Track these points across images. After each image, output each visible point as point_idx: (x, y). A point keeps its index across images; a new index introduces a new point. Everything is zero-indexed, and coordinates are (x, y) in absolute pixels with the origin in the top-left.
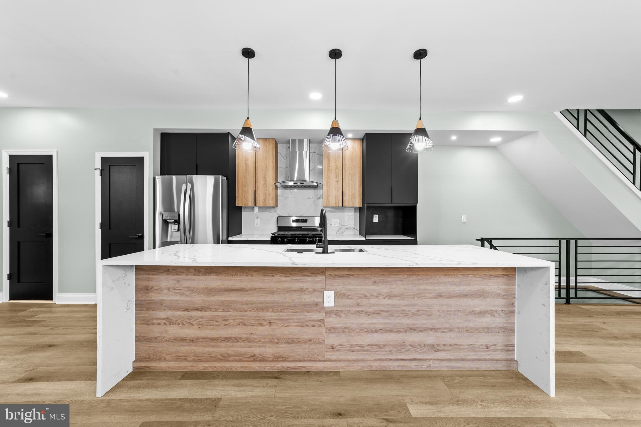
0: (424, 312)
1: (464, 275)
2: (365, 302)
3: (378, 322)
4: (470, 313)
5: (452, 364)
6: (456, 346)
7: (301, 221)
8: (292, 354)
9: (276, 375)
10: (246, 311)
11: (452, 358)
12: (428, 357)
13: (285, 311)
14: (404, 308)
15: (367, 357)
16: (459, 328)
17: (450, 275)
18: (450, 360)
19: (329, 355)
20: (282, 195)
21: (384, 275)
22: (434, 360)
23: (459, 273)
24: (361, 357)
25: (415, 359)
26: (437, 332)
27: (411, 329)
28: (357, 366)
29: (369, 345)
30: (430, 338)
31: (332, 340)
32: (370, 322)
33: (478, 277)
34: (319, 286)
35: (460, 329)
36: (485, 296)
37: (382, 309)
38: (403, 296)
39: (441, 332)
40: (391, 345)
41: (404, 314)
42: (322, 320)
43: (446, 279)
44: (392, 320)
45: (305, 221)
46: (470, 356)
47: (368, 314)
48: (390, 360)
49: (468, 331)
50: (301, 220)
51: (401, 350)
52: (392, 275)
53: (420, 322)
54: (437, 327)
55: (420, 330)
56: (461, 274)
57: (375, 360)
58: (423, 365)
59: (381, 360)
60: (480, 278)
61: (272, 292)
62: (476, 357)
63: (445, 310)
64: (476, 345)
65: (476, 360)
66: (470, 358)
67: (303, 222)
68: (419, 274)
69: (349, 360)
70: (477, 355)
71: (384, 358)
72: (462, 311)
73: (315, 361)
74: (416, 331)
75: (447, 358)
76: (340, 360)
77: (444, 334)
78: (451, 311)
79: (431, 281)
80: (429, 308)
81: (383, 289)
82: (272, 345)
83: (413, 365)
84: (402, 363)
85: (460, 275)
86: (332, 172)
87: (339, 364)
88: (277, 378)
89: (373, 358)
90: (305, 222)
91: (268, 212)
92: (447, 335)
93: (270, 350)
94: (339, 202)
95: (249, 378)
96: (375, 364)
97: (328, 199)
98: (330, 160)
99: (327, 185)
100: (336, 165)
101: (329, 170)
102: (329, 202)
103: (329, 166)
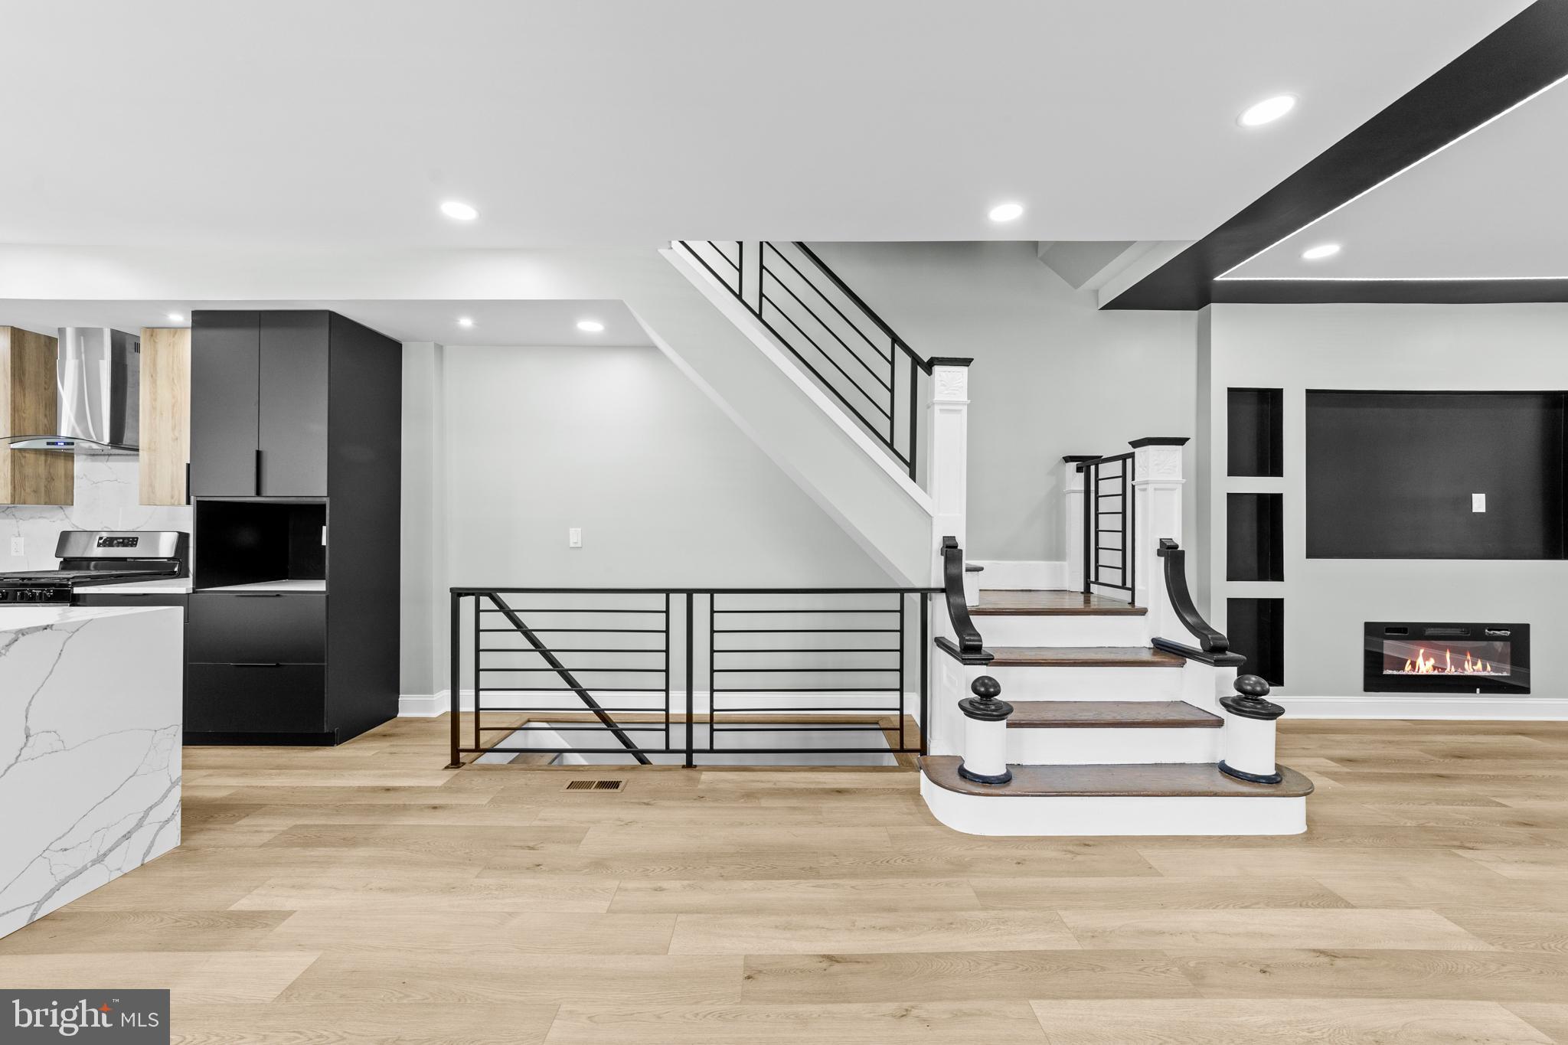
7: (122, 543)
20: (84, 475)
45: (131, 542)
50: (119, 541)
67: (126, 546)
86: (162, 414)
90: (132, 546)
91: (48, 521)
94: (180, 492)
97: (151, 486)
98: (158, 383)
99: (149, 448)
100: (174, 397)
101: (154, 408)
102: (153, 493)
103: (155, 400)
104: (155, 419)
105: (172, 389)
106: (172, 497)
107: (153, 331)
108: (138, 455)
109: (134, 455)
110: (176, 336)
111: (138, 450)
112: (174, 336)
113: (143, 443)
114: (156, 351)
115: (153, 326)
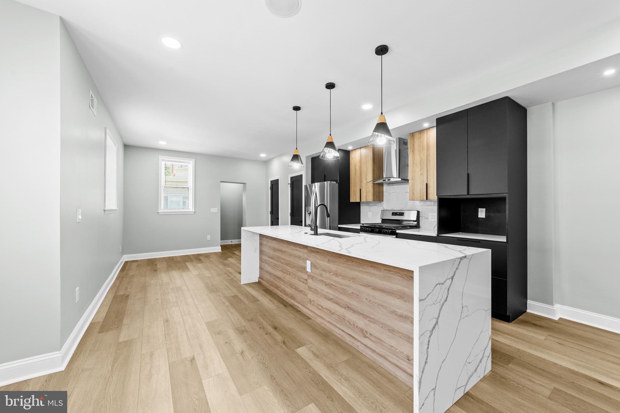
0: (356, 296)
1: (386, 270)
2: (324, 274)
3: (331, 292)
4: (392, 312)
5: (375, 356)
6: (379, 341)
8: (296, 297)
9: (285, 304)
10: (283, 264)
11: (377, 351)
12: (359, 339)
13: (294, 268)
14: (345, 288)
15: (325, 317)
16: (382, 323)
17: (375, 267)
18: (374, 351)
19: (309, 306)
20: (386, 191)
21: (333, 256)
22: (363, 344)
23: (382, 267)
24: (322, 316)
25: (350, 335)
26: (366, 319)
27: (348, 308)
28: (319, 320)
29: (326, 308)
30: (361, 323)
31: (311, 296)
32: (327, 291)
33: (398, 276)
34: (305, 256)
35: (384, 325)
36: (406, 299)
37: (332, 283)
38: (344, 277)
39: (369, 321)
40: (337, 315)
41: (344, 292)
42: (306, 280)
43: (372, 270)
44: (337, 294)
45: (402, 214)
46: (392, 358)
47: (326, 285)
48: (336, 327)
49: (390, 331)
50: (398, 213)
51: (342, 322)
52: (337, 257)
53: (354, 303)
54: (366, 314)
55: (354, 311)
56: (383, 268)
57: (329, 322)
58: (353, 343)
59: (331, 323)
60: (401, 277)
61: (290, 255)
62: (398, 364)
63: (371, 301)
64: (397, 349)
65: (397, 366)
66: (392, 360)
67: (400, 216)
68: (353, 260)
69: (316, 314)
70: (398, 361)
71: (333, 323)
72: (384, 307)
73: (304, 306)
74: (351, 311)
75: (373, 348)
76: (313, 312)
77: (370, 323)
78: (376, 303)
79: (361, 269)
80: (360, 293)
81: (333, 267)
82: (290, 288)
83: (348, 339)
84: (342, 333)
85: (383, 270)
86: (416, 165)
87: (312, 314)
88: (285, 306)
89: (328, 320)
91: (377, 206)
92: (372, 325)
93: (289, 290)
94: (423, 195)
95: (276, 300)
96: (328, 324)
97: (413, 193)
98: (415, 153)
99: (412, 179)
100: (421, 158)
101: (414, 163)
102: (414, 196)
103: (414, 160)
104: (414, 167)
105: (420, 155)
106: (420, 197)
107: (413, 134)
108: (408, 182)
109: (406, 182)
110: (421, 134)
111: (408, 180)
112: (420, 134)
113: (409, 178)
114: (414, 142)
115: (413, 132)
